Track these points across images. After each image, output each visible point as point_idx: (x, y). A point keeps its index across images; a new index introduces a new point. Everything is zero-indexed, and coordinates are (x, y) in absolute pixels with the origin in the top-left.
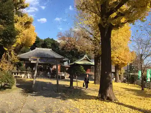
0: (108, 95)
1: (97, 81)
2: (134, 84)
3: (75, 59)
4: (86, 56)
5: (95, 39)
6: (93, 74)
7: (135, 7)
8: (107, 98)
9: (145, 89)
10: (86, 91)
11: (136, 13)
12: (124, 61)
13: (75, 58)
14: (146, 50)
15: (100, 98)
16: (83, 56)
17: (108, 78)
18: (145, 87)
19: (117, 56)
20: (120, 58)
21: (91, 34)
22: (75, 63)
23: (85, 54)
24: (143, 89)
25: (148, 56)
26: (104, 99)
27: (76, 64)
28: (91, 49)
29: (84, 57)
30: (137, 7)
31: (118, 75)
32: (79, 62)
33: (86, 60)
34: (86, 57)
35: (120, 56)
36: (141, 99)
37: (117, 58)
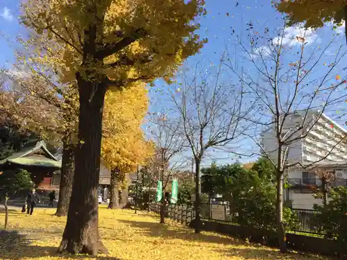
0: (85, 242)
1: (63, 208)
2: (149, 211)
3: (11, 151)
4: (42, 144)
5: (69, 106)
6: (57, 190)
7: (154, 52)
8: (81, 249)
9: (167, 220)
10: (30, 236)
11: (157, 64)
12: (132, 161)
13: (9, 149)
14: (174, 140)
15: (64, 250)
16: (34, 144)
17: (89, 200)
18: (167, 216)
19: (118, 150)
20: (123, 152)
21: (59, 91)
22: (8, 162)
23: (39, 140)
24: (162, 221)
25: (175, 152)
26: (73, 253)
27: (12, 163)
28: (56, 128)
29: (37, 148)
30: (158, 53)
31: (116, 191)
32: (20, 160)
33: (42, 154)
34: (42, 148)
35: (123, 149)
36: (155, 243)
37: (118, 152)
